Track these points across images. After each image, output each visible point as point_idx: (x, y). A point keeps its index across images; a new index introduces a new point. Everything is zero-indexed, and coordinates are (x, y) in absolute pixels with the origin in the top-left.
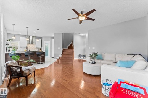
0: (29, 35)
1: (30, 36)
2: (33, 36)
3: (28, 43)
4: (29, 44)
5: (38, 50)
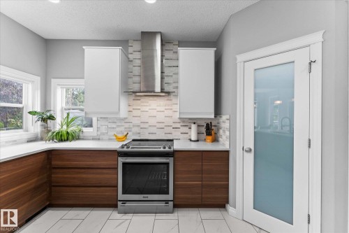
5: (194, 137)
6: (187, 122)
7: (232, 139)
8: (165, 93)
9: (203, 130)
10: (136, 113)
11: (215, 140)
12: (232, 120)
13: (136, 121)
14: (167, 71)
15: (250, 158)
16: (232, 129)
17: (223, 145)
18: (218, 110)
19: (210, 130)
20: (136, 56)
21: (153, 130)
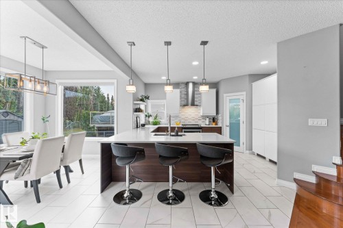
0: (186, 81)
1: (187, 84)
2: (195, 84)
3: (183, 103)
4: (184, 106)
5: (207, 123)
6: (204, 117)
7: (222, 123)
8: (193, 104)
9: (212, 120)
10: (183, 113)
11: (216, 124)
12: (222, 116)
13: (183, 117)
14: (196, 96)
15: (228, 128)
16: (223, 119)
17: (220, 125)
18: (217, 113)
19: (214, 120)
20: (184, 90)
21: (191, 121)
